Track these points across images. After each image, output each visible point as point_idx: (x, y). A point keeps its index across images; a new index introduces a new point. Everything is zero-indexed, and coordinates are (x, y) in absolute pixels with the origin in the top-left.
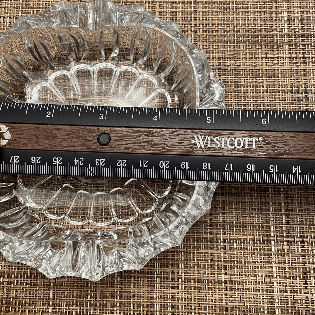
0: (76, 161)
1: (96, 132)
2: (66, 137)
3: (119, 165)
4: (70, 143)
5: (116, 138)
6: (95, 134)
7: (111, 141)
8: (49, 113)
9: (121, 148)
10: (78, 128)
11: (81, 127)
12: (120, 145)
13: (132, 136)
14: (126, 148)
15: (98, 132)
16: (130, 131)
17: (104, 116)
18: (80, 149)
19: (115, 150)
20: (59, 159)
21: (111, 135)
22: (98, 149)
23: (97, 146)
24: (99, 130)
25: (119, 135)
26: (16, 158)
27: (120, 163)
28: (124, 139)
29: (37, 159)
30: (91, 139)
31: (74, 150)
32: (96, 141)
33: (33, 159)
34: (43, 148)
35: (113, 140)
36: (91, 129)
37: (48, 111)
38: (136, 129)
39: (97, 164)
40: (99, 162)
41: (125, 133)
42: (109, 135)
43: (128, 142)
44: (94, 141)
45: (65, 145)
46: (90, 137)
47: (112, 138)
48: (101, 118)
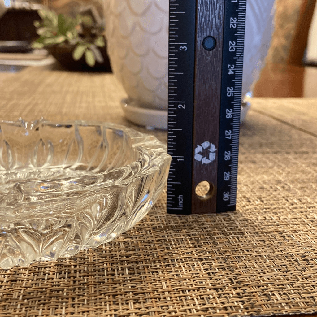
0: (231, 72)
1: (202, 53)
2: (207, 85)
3: (234, 26)
4: (214, 80)
5: (208, 29)
6: (204, 54)
7: (212, 35)
8: (180, 106)
9: (219, 24)
10: (197, 72)
11: (196, 70)
12: (216, 24)
13: (207, 11)
14: (219, 18)
15: (201, 50)
16: (201, 14)
17: (183, 45)
18: (219, 69)
19: (221, 30)
20: (229, 90)
21: (205, 35)
22: (220, 49)
23: (217, 50)
24: (199, 49)
25: (205, 27)
26: (227, 134)
27: (233, 24)
28: (209, 21)
29: (228, 112)
30: (209, 58)
31: (220, 75)
32: (211, 52)
33: (228, 116)
34: (218, 108)
35: (210, 33)
36: (199, 59)
37: (177, 108)
38: (199, 8)
39: (233, 49)
40: (232, 48)
41: (203, 19)
42: (205, 38)
43: (213, 16)
44: (211, 54)
45: (215, 85)
46: (207, 59)
47: (208, 34)
48: (185, 48)
